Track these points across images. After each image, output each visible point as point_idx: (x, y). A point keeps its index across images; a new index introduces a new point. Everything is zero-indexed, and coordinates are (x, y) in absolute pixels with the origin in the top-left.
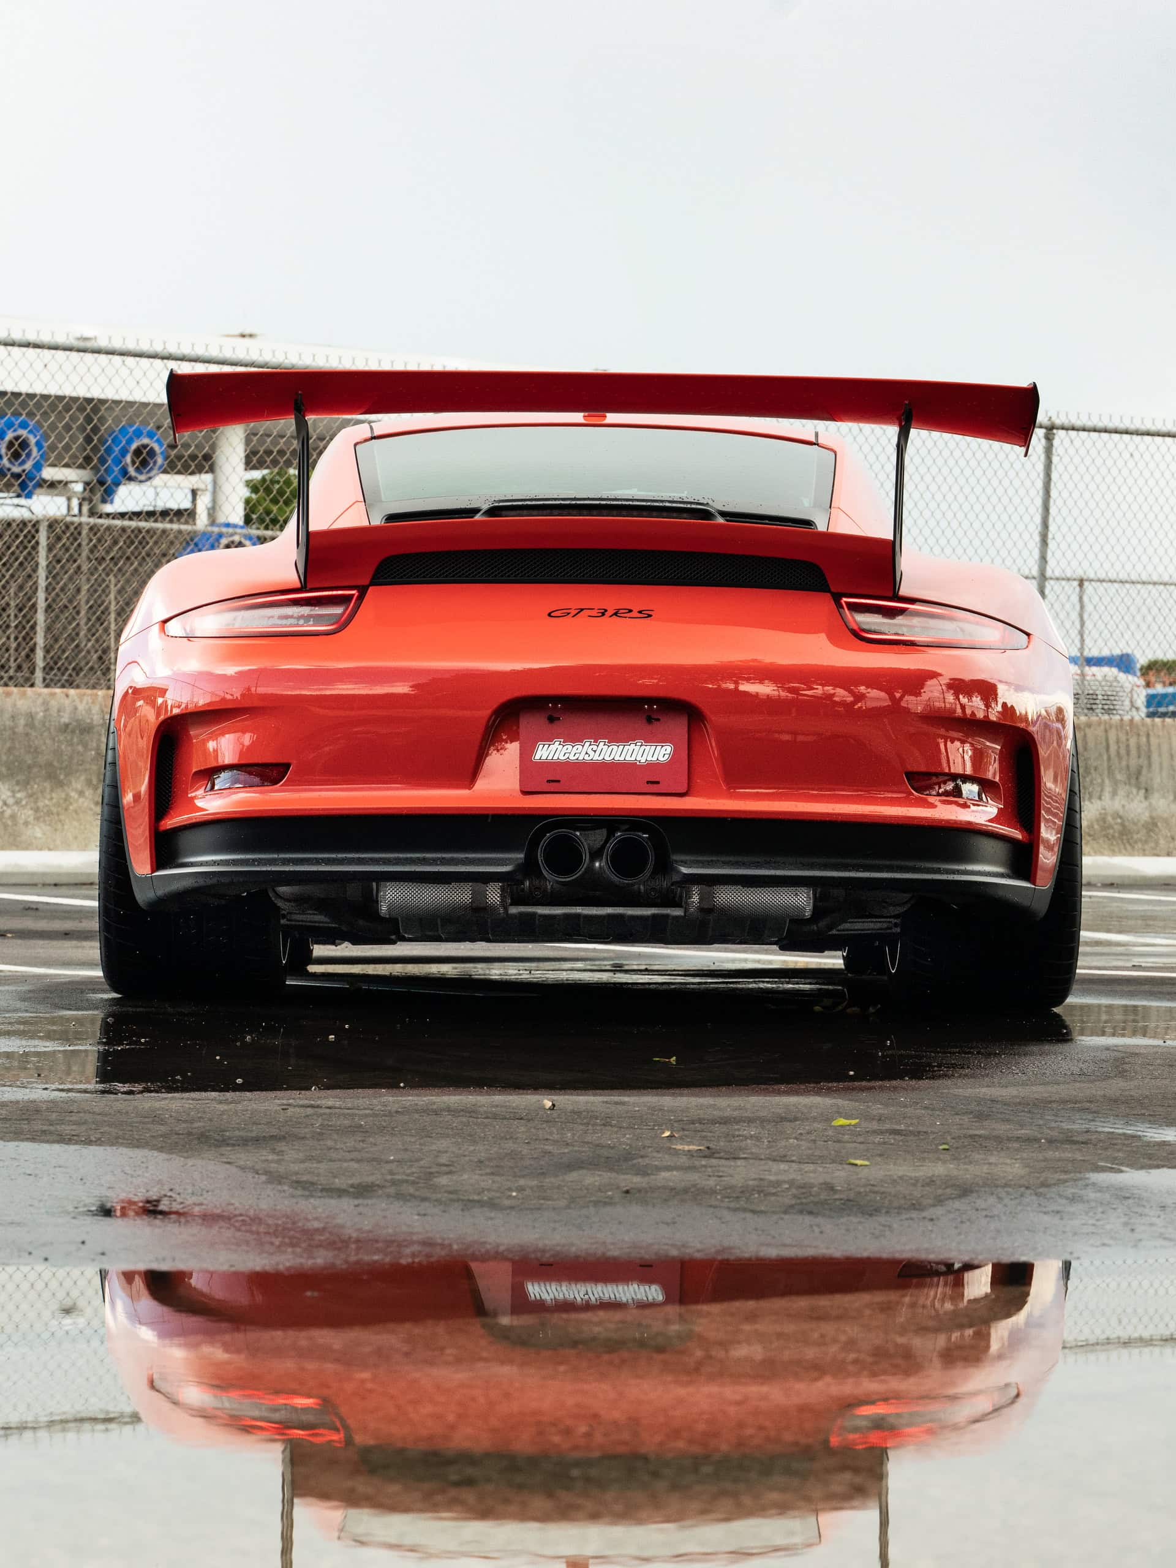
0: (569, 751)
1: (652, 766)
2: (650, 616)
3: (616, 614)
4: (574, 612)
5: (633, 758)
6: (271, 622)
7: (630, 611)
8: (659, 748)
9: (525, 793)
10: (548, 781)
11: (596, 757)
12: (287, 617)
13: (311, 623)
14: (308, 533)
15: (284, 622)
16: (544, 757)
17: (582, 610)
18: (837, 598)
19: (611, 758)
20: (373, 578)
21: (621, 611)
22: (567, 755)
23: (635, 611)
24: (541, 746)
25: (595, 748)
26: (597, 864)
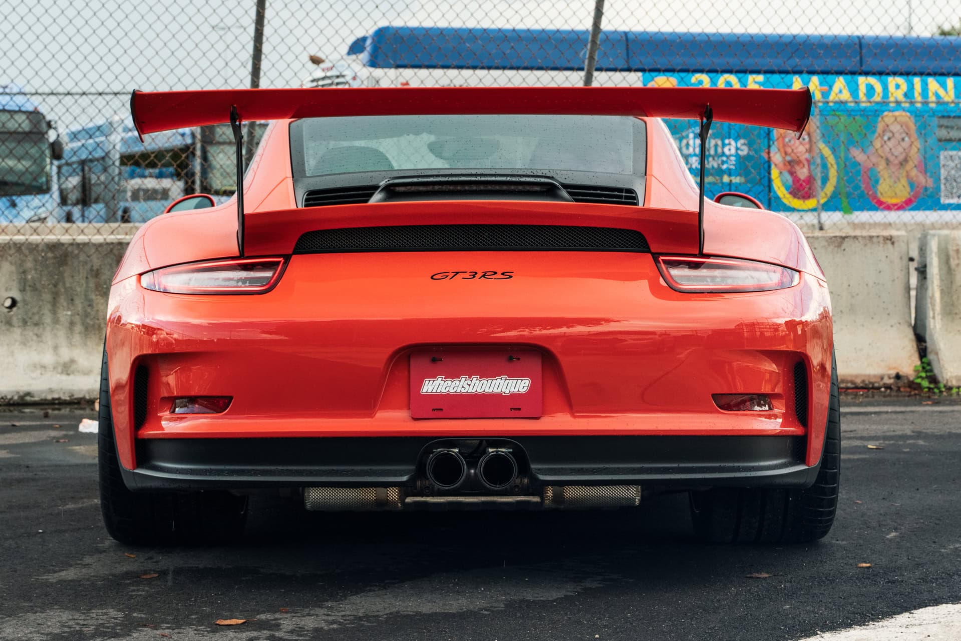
0: (449, 385)
1: (514, 397)
2: (511, 277)
3: (484, 276)
4: (451, 275)
5: (499, 390)
6: (217, 283)
7: (495, 273)
8: (519, 381)
9: (415, 419)
10: (433, 410)
11: (471, 390)
12: (230, 279)
13: (247, 284)
14: (243, 215)
15: (227, 283)
16: (430, 391)
17: (457, 273)
18: (655, 256)
19: (482, 390)
20: (295, 249)
21: (488, 274)
22: (447, 389)
23: (499, 272)
24: (427, 382)
25: (469, 382)
26: (472, 471)
